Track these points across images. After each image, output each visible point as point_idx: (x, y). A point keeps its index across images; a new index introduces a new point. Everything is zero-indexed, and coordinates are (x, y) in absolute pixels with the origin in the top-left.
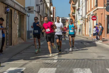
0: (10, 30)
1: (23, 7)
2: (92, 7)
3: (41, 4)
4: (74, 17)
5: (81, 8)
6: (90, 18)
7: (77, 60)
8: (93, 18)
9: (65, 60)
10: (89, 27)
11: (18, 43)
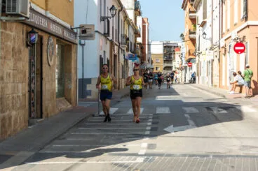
0: (39, 83)
1: (69, 27)
2: (236, 21)
3: (113, 16)
4: (193, 41)
5: (208, 20)
6: (230, 46)
8: (237, 48)
10: (229, 68)
11: (57, 111)
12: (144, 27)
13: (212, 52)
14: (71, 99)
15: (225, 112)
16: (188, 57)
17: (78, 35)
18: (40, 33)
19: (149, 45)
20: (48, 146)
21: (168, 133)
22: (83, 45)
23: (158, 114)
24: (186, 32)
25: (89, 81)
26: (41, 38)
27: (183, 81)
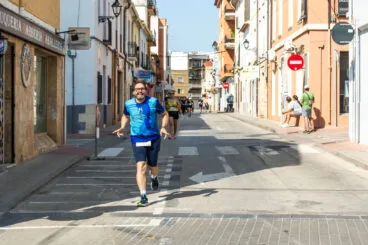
0: (10, 111)
1: (53, 31)
2: (291, 24)
3: (117, 15)
4: (231, 52)
5: (252, 23)
6: (282, 59)
7: (227, 216)
8: (292, 62)
9: (188, 219)
10: (280, 90)
11: (36, 152)
12: (161, 32)
13: (257, 68)
14: (55, 135)
15: (275, 153)
16: (224, 75)
17: (66, 43)
18: (11, 40)
19: (168, 57)
20: (23, 203)
21: (196, 183)
22: (73, 57)
23: (181, 157)
24: (220, 40)
25: (82, 109)
26: (12, 47)
27: (217, 109)
